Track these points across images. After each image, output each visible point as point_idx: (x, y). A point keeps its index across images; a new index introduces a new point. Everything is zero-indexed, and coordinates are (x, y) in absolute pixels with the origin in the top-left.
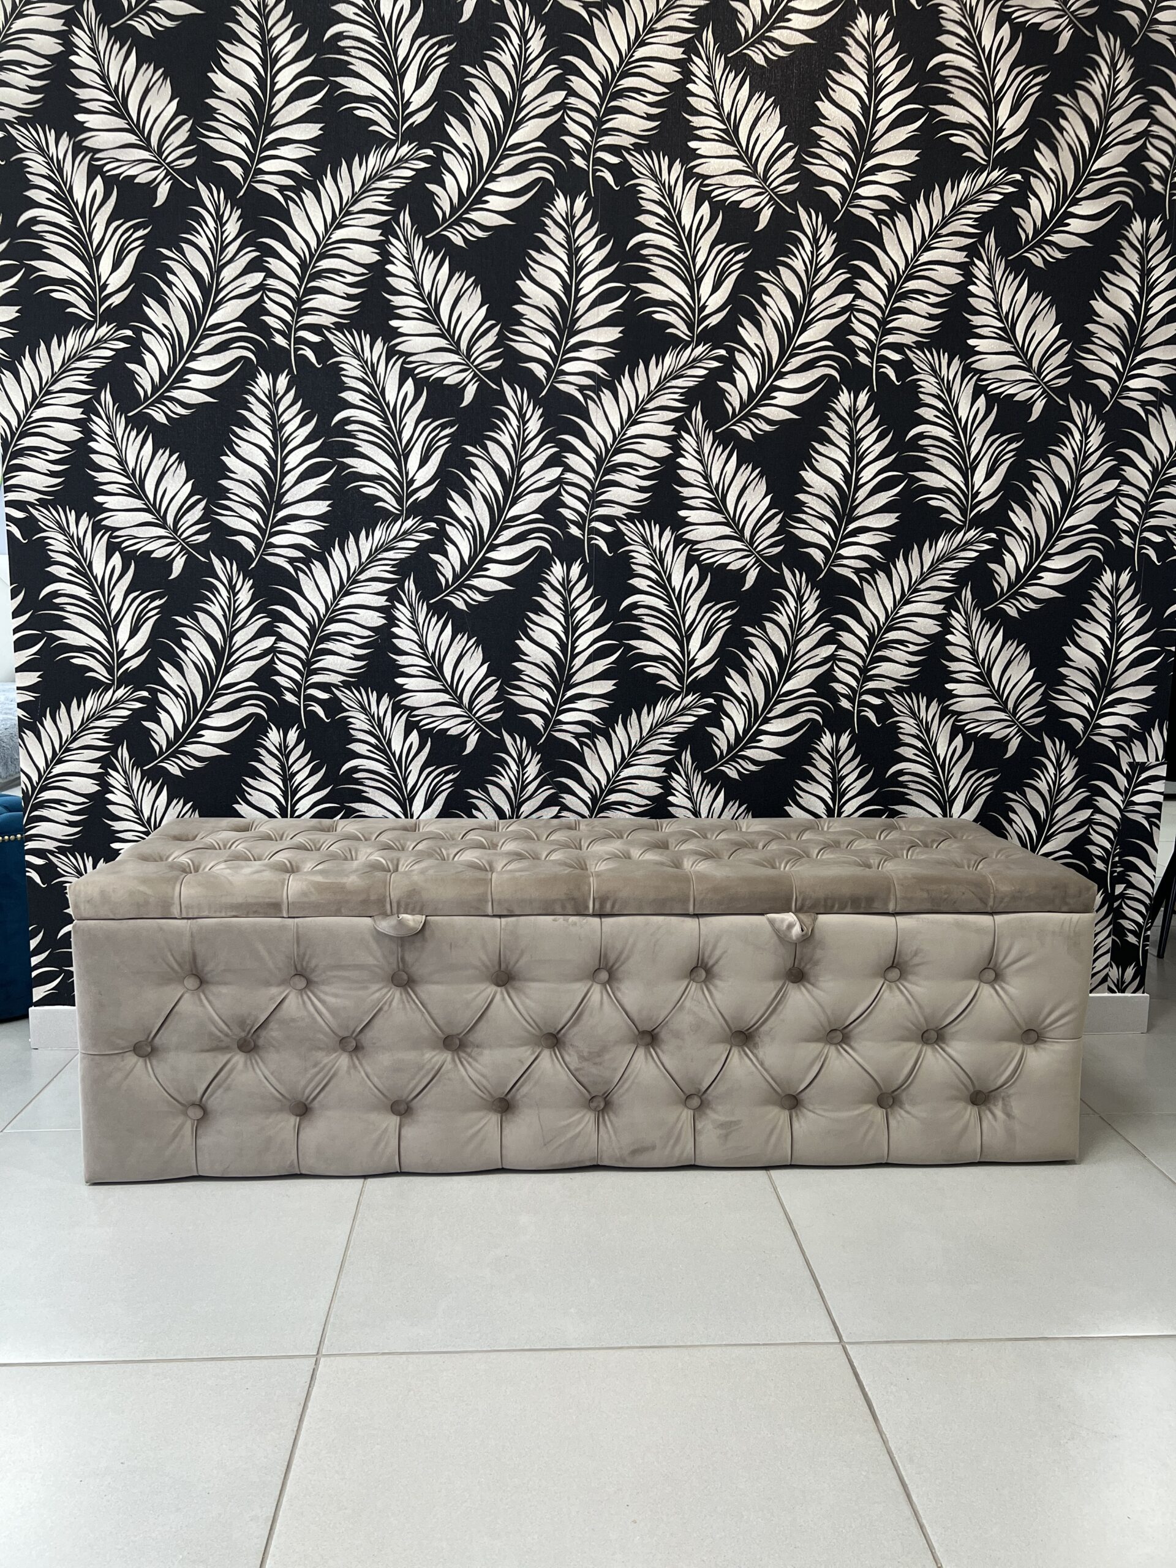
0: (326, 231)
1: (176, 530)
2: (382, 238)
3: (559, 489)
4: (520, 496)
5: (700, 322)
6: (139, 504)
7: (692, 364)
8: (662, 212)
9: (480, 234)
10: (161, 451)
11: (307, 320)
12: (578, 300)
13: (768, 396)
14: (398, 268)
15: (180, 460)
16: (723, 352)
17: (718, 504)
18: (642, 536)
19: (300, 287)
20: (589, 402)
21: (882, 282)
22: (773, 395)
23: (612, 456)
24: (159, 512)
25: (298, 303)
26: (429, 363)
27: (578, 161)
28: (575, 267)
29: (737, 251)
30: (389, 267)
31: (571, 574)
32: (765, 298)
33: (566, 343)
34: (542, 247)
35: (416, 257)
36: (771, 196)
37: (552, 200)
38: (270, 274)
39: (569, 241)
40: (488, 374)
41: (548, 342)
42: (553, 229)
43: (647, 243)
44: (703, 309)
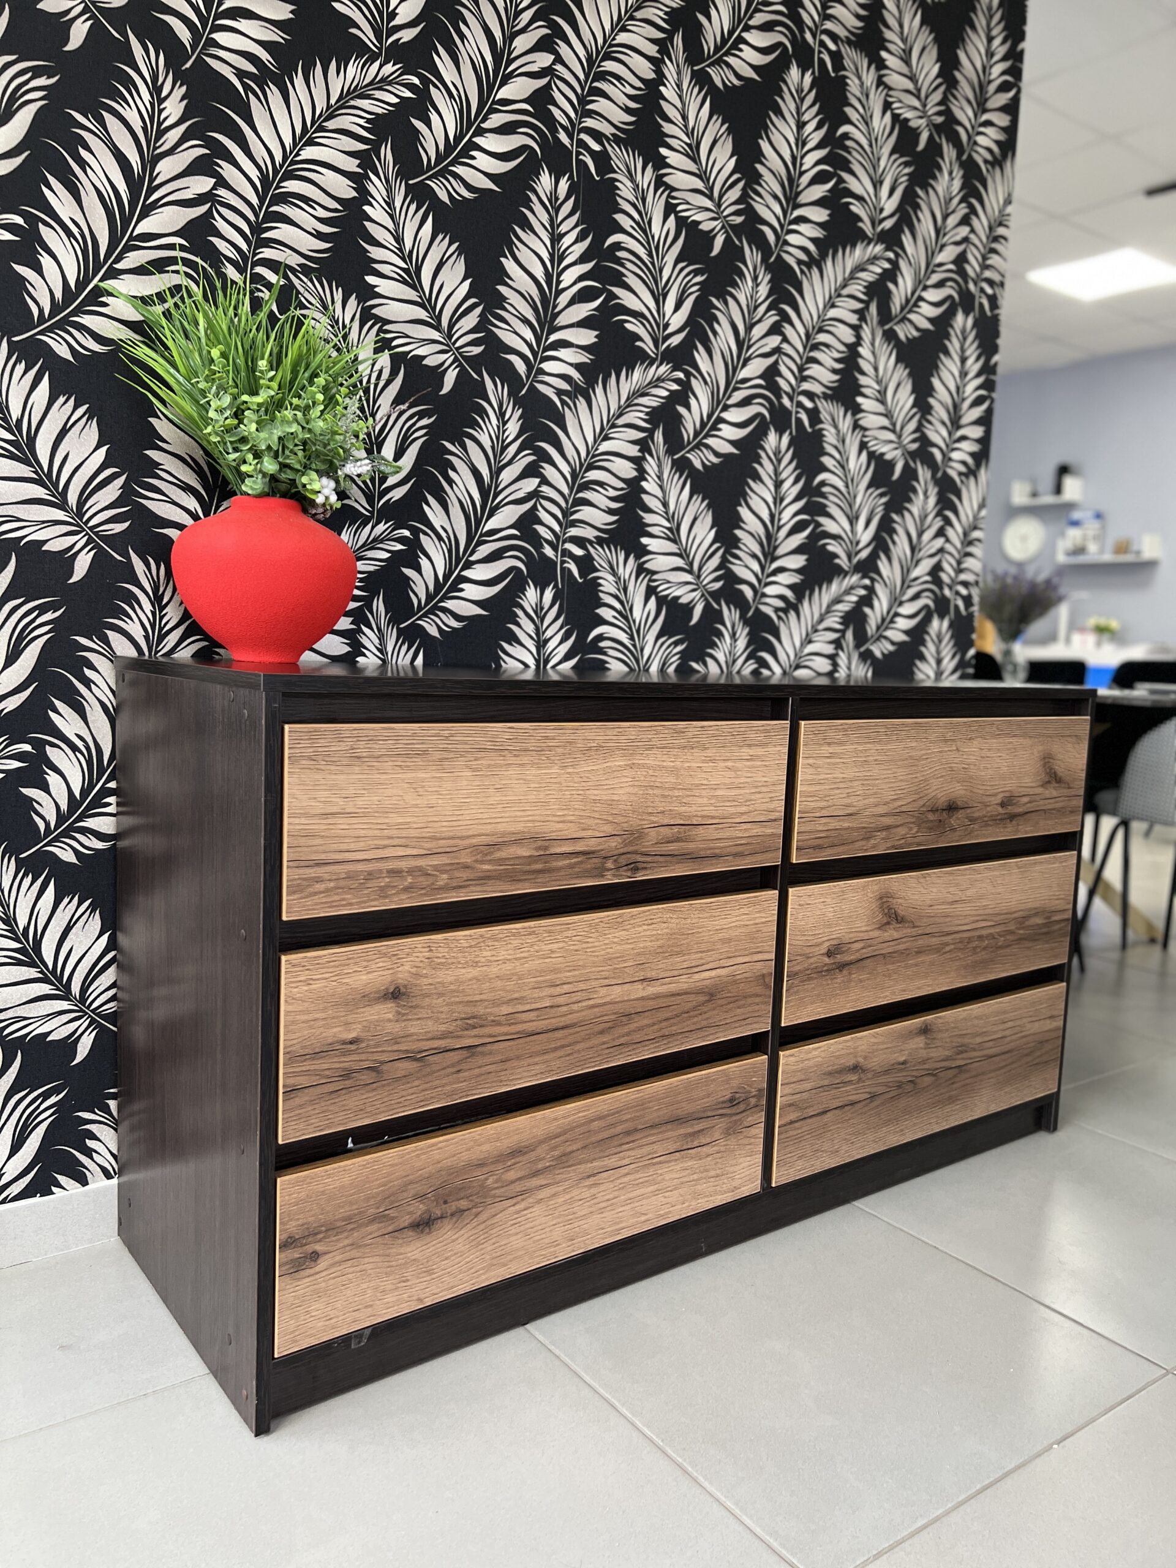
0: (295, 144)
1: (80, 513)
2: (359, 170)
3: (535, 504)
4: (498, 507)
5: (664, 340)
6: (25, 471)
7: (657, 382)
8: (636, 216)
9: (466, 194)
10: (62, 399)
11: (267, 253)
12: (559, 292)
13: (714, 427)
14: (376, 211)
15: (90, 414)
16: (681, 375)
17: (673, 535)
18: (609, 562)
19: (260, 209)
20: (565, 408)
21: (802, 331)
22: (719, 426)
23: (587, 471)
24: (56, 485)
25: (257, 229)
26: (408, 337)
27: (563, 137)
28: (557, 256)
29: (695, 273)
30: (366, 208)
31: (544, 600)
32: (715, 325)
33: (547, 339)
34: (527, 226)
35: (398, 204)
36: (724, 224)
37: (537, 174)
38: (222, 182)
39: (552, 224)
40: (469, 360)
41: (529, 335)
42: (538, 207)
43: (622, 245)
44: (666, 326)
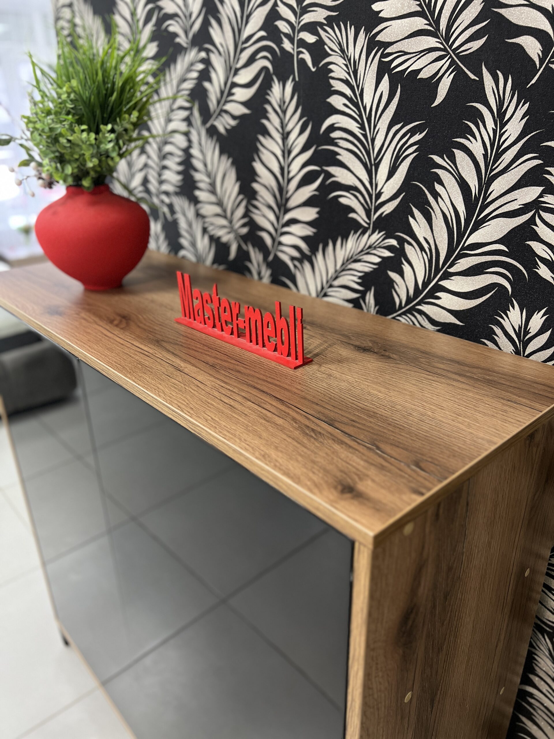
2: (187, 129)
5: (377, 208)
7: (369, 249)
8: (348, 92)
9: (233, 123)
11: (163, 187)
12: (289, 180)
13: (432, 294)
16: (393, 242)
20: (297, 270)
22: (438, 294)
26: (214, 225)
27: (287, 45)
28: (287, 152)
29: (413, 132)
30: (192, 151)
32: (438, 187)
33: (283, 218)
34: (266, 132)
36: (453, 59)
37: (270, 87)
39: (282, 127)
40: (242, 237)
41: (272, 217)
42: (272, 115)
43: (336, 125)
44: (379, 195)
